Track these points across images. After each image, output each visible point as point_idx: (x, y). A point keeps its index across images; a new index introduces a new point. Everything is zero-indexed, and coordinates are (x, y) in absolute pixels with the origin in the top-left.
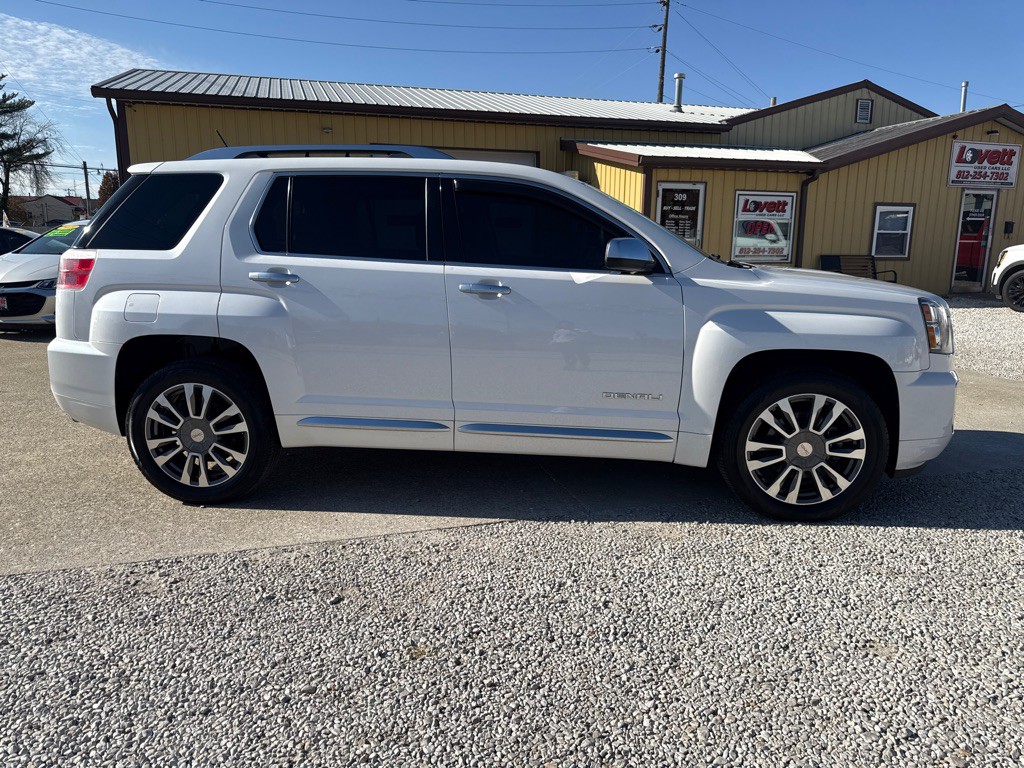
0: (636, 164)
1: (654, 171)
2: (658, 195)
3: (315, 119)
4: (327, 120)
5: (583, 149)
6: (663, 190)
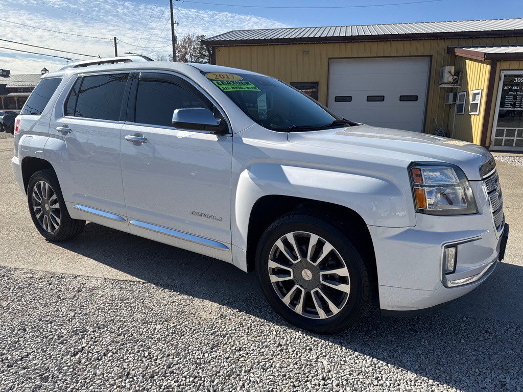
0: (483, 59)
1: (498, 63)
2: (500, 79)
3: (301, 47)
4: (307, 47)
5: (458, 52)
6: (505, 76)
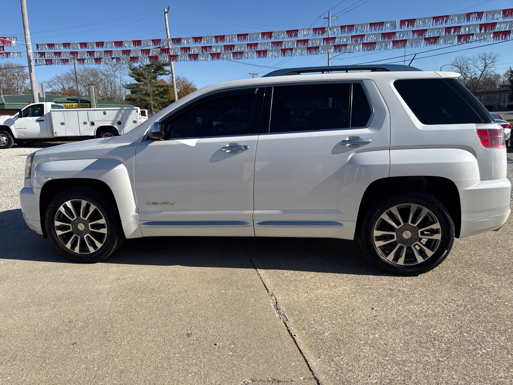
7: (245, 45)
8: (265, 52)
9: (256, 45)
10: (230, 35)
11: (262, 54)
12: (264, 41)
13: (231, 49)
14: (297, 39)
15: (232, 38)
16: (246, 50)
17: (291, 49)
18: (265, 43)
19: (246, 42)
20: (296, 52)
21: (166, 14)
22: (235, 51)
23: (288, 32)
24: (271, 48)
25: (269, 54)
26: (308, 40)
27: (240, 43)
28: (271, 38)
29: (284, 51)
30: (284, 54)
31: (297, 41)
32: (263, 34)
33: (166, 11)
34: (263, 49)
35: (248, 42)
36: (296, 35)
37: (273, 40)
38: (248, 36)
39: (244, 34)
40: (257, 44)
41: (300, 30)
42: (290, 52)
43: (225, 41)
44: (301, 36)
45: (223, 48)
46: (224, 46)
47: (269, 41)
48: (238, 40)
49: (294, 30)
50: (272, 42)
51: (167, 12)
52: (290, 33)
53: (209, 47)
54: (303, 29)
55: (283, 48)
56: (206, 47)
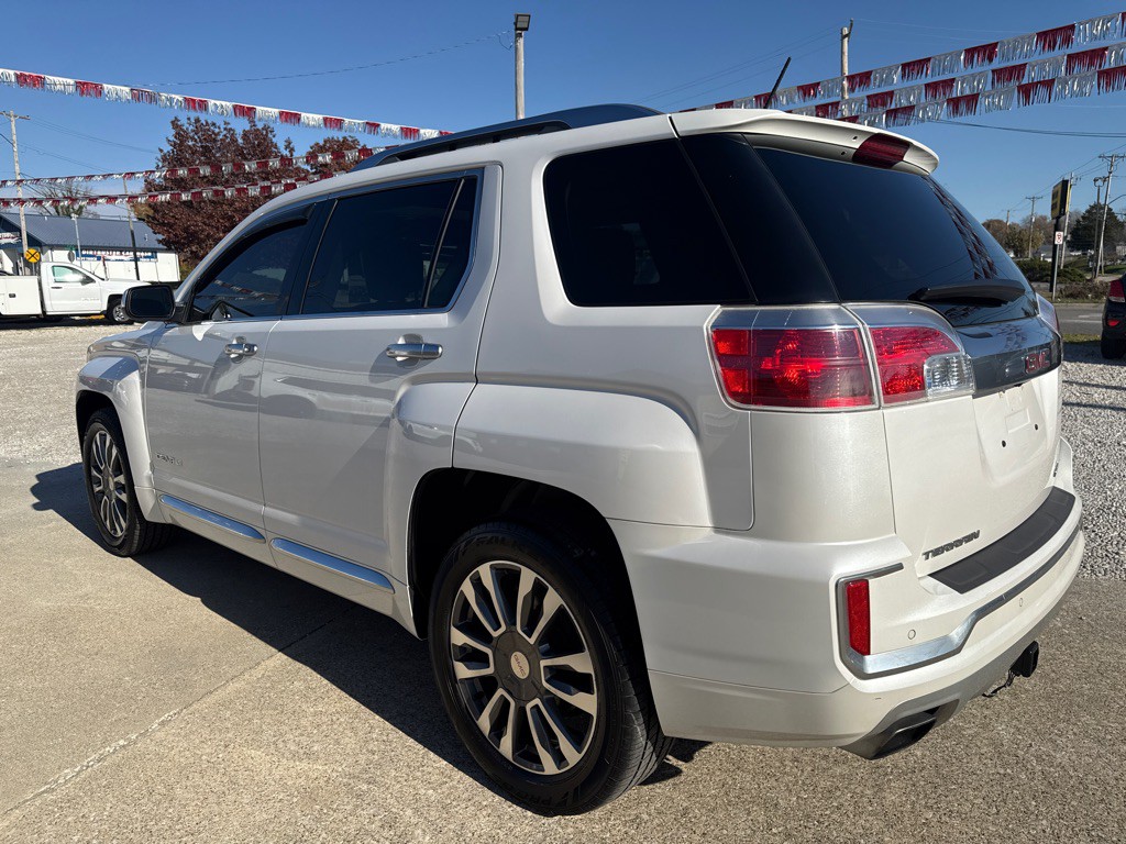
7: (919, 87)
8: (972, 100)
9: (950, 83)
10: (883, 69)
11: (963, 107)
12: (972, 71)
13: (884, 104)
14: (1070, 51)
15: (889, 75)
16: (923, 100)
17: (1049, 84)
18: (973, 75)
19: (923, 80)
20: (1064, 88)
21: (846, 39)
22: (893, 107)
23: (1042, 35)
24: (989, 87)
25: (984, 102)
26: (1106, 49)
27: (907, 84)
28: (991, 60)
29: (1026, 91)
30: (1028, 97)
31: (1069, 56)
32: (970, 52)
33: (846, 31)
34: (967, 92)
35: (930, 80)
36: (1067, 41)
37: (997, 64)
38: (930, 65)
39: (920, 61)
40: (953, 80)
41: (1080, 24)
42: (1042, 91)
43: (872, 85)
44: (1081, 43)
45: (866, 102)
46: (868, 97)
47: (988, 68)
48: (903, 76)
49: (1061, 29)
50: (993, 71)
51: (846, 36)
52: (1048, 38)
53: (832, 104)
54: (1092, 22)
55: (1025, 81)
56: (826, 106)
